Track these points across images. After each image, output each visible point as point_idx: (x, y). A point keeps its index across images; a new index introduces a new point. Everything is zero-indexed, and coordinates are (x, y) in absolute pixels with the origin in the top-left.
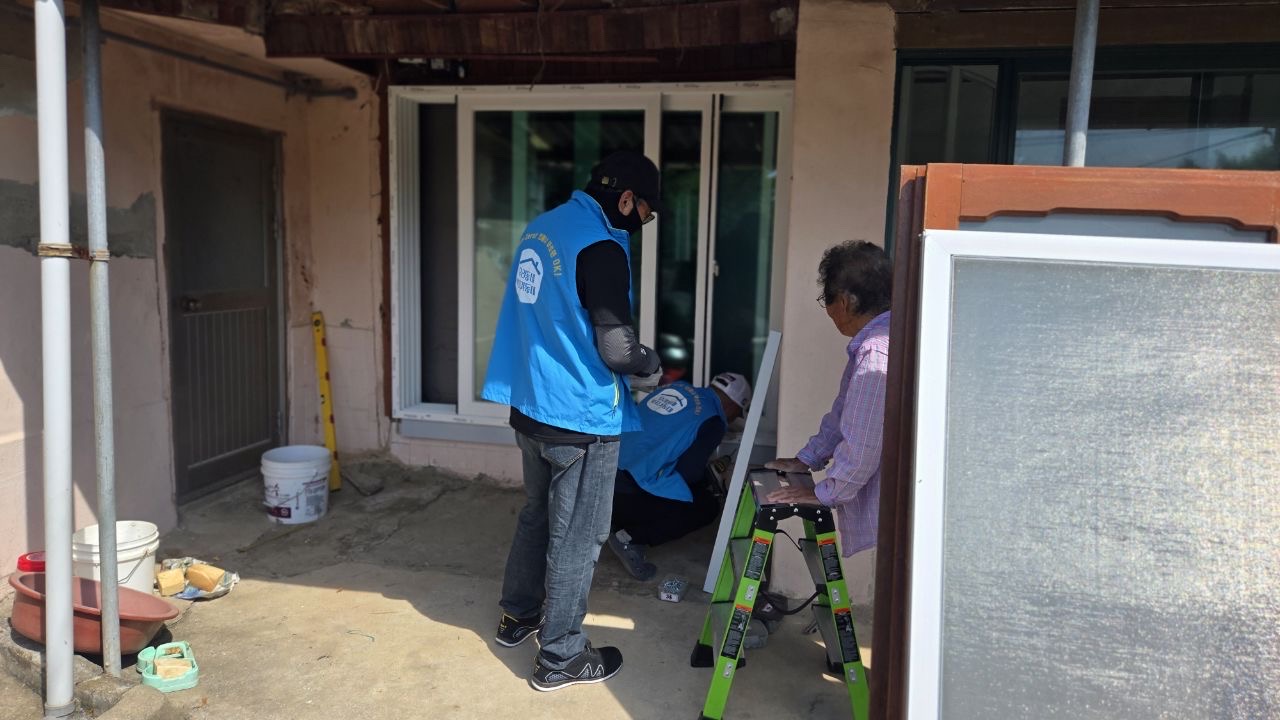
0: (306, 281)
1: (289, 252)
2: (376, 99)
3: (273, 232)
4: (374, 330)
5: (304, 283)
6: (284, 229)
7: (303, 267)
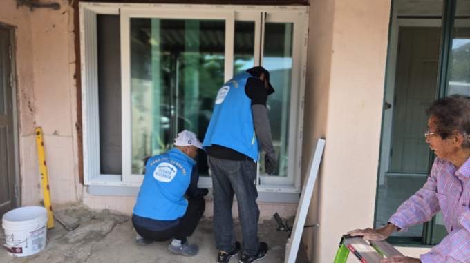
0: (31, 110)
1: (20, 94)
2: (72, 10)
3: (10, 83)
4: (72, 137)
5: (30, 112)
6: (17, 81)
7: (29, 103)
